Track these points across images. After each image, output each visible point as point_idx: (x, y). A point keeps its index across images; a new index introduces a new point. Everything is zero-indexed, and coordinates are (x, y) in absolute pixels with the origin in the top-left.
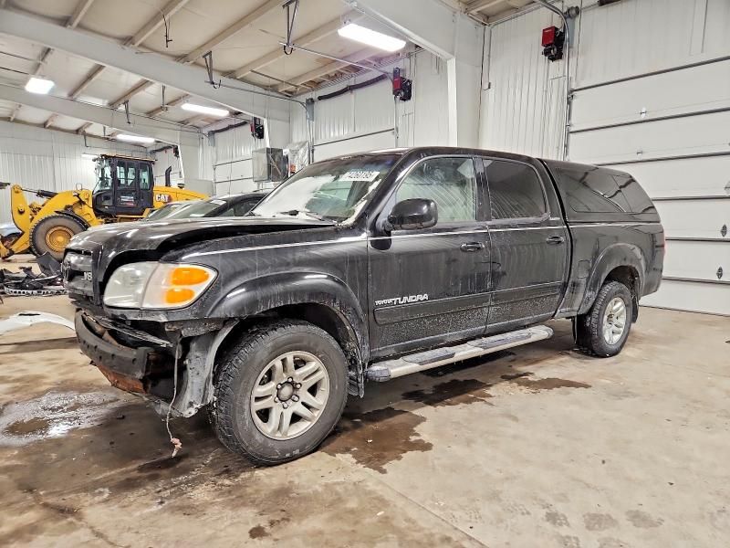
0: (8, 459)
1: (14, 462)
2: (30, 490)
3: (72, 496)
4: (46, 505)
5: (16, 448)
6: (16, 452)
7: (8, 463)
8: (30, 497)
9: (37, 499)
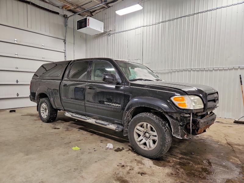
0: (234, 160)
1: (233, 158)
2: (233, 150)
3: (225, 145)
4: (232, 147)
5: (230, 162)
6: (231, 160)
7: (235, 158)
8: (234, 149)
9: (233, 148)
